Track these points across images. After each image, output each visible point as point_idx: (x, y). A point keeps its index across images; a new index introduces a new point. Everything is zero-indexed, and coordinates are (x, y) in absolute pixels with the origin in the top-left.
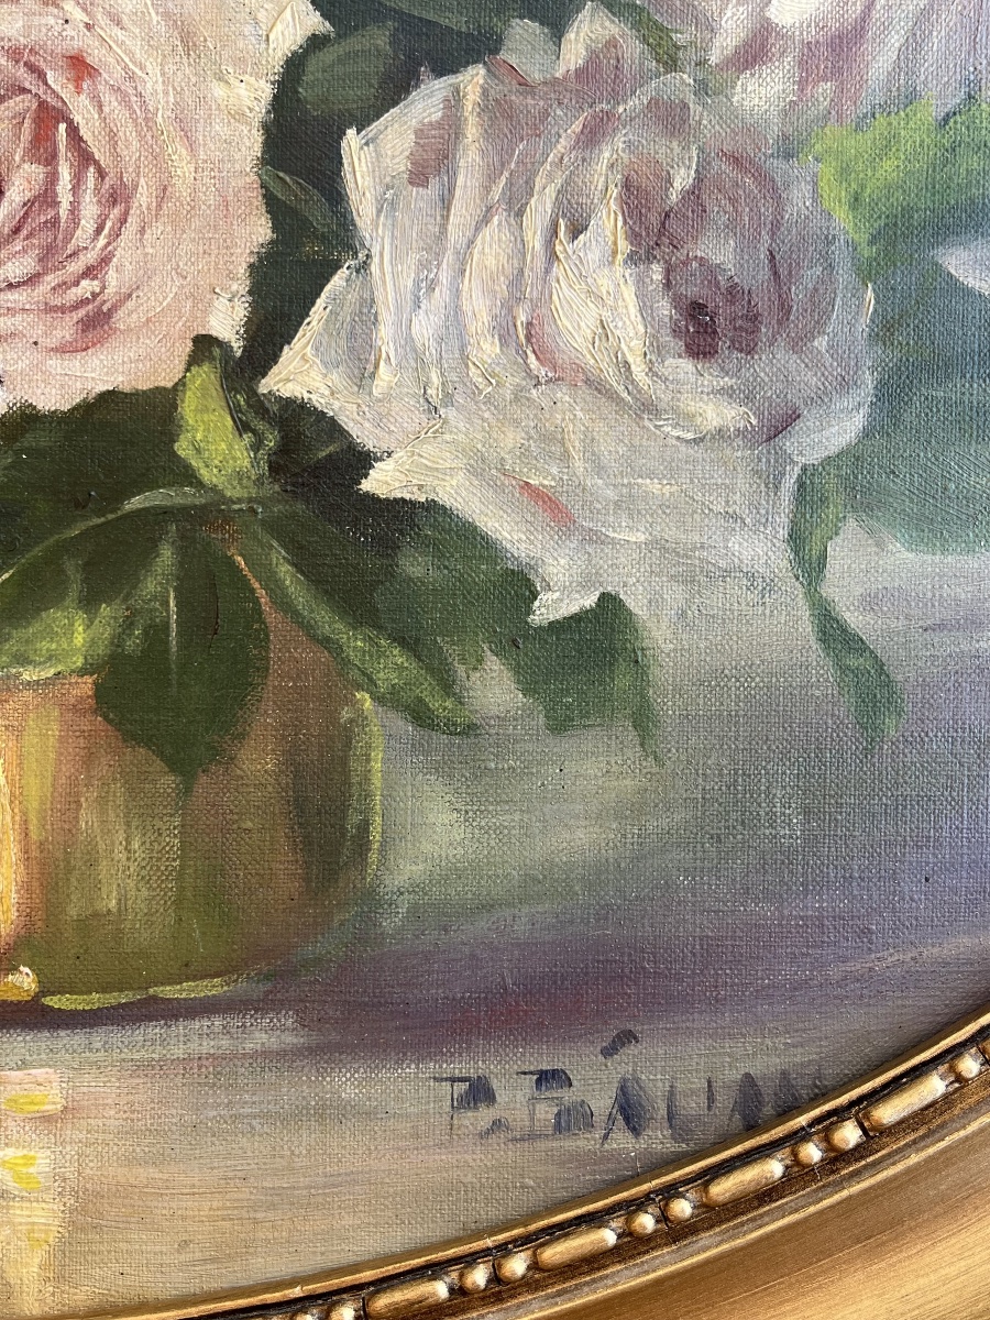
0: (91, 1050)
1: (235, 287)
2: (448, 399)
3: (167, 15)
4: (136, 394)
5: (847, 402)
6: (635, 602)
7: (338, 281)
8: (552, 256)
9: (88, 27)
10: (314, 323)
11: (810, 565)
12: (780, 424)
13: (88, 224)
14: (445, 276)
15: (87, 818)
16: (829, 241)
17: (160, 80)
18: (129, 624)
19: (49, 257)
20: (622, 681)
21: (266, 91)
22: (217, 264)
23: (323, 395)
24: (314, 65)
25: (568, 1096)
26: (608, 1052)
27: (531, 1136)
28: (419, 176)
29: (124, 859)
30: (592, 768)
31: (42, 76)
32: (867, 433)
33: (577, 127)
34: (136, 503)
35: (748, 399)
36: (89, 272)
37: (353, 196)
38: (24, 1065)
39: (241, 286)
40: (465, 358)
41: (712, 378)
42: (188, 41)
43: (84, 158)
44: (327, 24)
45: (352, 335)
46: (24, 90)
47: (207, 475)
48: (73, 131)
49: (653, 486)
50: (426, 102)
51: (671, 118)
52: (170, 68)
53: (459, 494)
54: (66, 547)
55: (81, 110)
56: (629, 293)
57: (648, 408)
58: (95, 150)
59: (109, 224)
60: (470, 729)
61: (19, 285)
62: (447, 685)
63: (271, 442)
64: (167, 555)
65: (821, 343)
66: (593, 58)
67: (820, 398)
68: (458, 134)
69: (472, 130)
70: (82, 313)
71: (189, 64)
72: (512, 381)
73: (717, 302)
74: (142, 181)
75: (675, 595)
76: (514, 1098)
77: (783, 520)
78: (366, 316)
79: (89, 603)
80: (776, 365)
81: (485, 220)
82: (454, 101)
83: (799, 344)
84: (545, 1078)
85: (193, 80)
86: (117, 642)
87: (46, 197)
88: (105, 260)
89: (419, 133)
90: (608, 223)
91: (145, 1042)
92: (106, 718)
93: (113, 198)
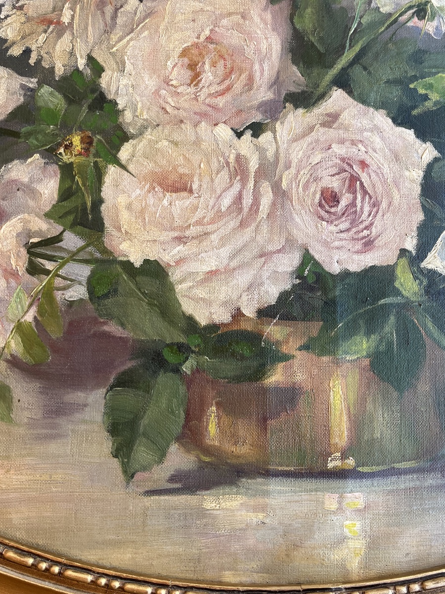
0: (373, 486)
1: (413, 234)
3: (390, 150)
4: (382, 267)
9: (366, 152)
10: (438, 246)
13: (366, 213)
15: (369, 406)
17: (388, 169)
18: (381, 340)
19: (353, 223)
21: (422, 174)
22: (407, 227)
23: (441, 269)
24: (436, 166)
29: (382, 420)
31: (352, 167)
36: (366, 228)
38: (351, 492)
39: (415, 234)
42: (397, 158)
43: (365, 192)
44: (439, 154)
46: (346, 171)
47: (404, 292)
48: (362, 184)
52: (391, 166)
54: (361, 315)
55: (364, 177)
58: (368, 190)
59: (373, 213)
61: (344, 231)
63: (425, 282)
64: (392, 319)
70: (364, 241)
71: (397, 165)
74: (384, 200)
79: (368, 334)
85: (399, 170)
86: (377, 347)
87: (353, 204)
88: (371, 224)
91: (390, 483)
92: (374, 372)
93: (374, 205)
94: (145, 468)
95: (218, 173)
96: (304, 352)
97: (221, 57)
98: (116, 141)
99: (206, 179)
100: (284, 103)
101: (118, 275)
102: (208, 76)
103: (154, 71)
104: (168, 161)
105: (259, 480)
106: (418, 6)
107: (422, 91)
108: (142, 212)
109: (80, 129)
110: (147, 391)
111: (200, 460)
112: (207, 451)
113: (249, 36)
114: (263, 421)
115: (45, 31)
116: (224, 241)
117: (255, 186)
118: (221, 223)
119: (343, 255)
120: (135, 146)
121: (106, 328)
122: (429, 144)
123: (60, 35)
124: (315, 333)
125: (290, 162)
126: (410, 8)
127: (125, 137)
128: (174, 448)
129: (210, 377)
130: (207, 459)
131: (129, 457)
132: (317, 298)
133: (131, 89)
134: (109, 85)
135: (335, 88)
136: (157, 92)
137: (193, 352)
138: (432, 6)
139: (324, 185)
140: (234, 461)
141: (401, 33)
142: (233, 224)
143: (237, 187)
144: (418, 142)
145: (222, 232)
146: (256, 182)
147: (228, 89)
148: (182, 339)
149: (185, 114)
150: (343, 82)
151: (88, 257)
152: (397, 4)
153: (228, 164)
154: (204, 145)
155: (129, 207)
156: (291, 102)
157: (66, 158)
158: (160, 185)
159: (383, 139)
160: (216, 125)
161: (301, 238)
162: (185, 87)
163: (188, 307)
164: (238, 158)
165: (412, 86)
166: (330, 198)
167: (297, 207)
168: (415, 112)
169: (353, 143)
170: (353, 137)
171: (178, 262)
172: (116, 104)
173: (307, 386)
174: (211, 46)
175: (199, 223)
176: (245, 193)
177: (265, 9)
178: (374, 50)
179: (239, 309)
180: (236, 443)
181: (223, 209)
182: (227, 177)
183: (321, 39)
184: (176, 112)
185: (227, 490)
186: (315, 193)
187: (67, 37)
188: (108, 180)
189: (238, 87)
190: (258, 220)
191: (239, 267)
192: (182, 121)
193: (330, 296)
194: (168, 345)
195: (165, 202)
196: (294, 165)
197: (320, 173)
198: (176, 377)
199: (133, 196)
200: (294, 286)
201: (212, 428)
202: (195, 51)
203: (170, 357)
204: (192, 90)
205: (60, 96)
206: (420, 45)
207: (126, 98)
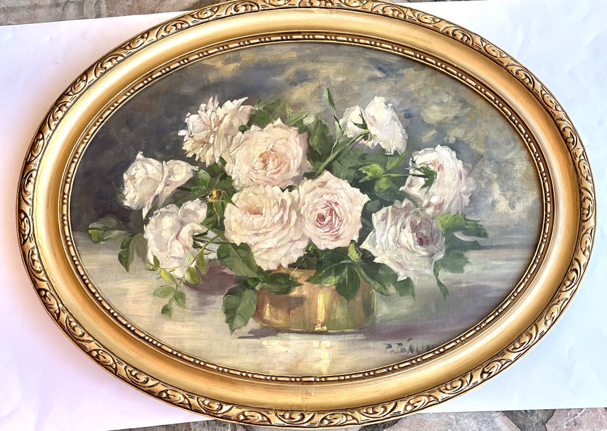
0: (334, 338)
2: (386, 250)
3: (348, 197)
4: (343, 247)
5: (441, 252)
6: (412, 278)
7: (371, 233)
8: (401, 231)
9: (338, 198)
10: (368, 239)
11: (437, 275)
12: (432, 255)
13: (337, 224)
14: (386, 233)
15: (334, 306)
16: (439, 231)
17: (347, 206)
18: (341, 279)
19: (331, 229)
20: (410, 289)
21: (362, 208)
22: (354, 230)
23: (369, 248)
24: (368, 205)
25: (402, 347)
26: (408, 341)
27: (397, 353)
28: (382, 220)
29: (339, 311)
30: (406, 301)
31: (331, 205)
32: (444, 257)
33: (404, 214)
34: (342, 262)
35: (428, 251)
36: (337, 231)
37: (373, 222)
38: (325, 340)
39: (358, 234)
40: (388, 244)
41: (423, 249)
42: (351, 201)
43: (336, 215)
44: (370, 199)
45: (373, 241)
46: (329, 206)
47: (352, 258)
48: (335, 212)
49: (415, 263)
50: (384, 210)
51: (417, 214)
52: (349, 204)
53: (387, 263)
54: (332, 268)
55: (336, 209)
56: (411, 236)
57: (414, 252)
58: (338, 215)
59: (340, 224)
60: (389, 295)
61: (327, 232)
62: (385, 289)
63: (361, 254)
64: (346, 269)
65: (438, 244)
66: (406, 205)
67: (438, 252)
68: (388, 215)
69: (390, 214)
70: (335, 236)
71: (351, 204)
72: (395, 248)
73: (423, 238)
74: (344, 219)
75: (418, 278)
76: (395, 347)
77: (433, 268)
78: (375, 238)
79: (335, 275)
80: (431, 247)
81: (392, 226)
82: (387, 210)
83: (435, 244)
84: (399, 344)
85: (352, 206)
86: (339, 281)
87: (331, 220)
88: (339, 229)
89: (383, 214)
90: (408, 227)
91: (342, 337)
92: (337, 292)
93: (340, 221)
94: (239, 328)
95: (273, 207)
96: (308, 283)
97: (277, 157)
98: (231, 193)
99: (268, 209)
100: (303, 177)
101: (230, 249)
102: (271, 165)
103: (247, 163)
104: (252, 201)
105: (286, 334)
106: (365, 134)
107: (364, 172)
108: (241, 223)
109: (217, 188)
110: (241, 296)
111: (262, 325)
112: (264, 321)
113: (289, 148)
114: (289, 311)
115: (202, 147)
116: (275, 235)
117: (289, 212)
118: (274, 228)
119: (326, 242)
120: (239, 195)
121: (224, 271)
122: (366, 195)
123: (208, 148)
124: (312, 274)
125: (305, 203)
126: (361, 135)
127: (235, 192)
128: (251, 320)
129: (267, 292)
130: (265, 325)
131: (232, 323)
132: (314, 260)
133: (238, 171)
134: (228, 170)
135: (326, 171)
136: (249, 173)
137: (260, 281)
138: (371, 134)
139: (319, 212)
140: (276, 326)
141: (357, 147)
142: (279, 228)
143: (281, 212)
144: (361, 194)
145: (274, 232)
146: (289, 211)
147: (279, 171)
148: (256, 276)
149: (260, 182)
150: (329, 168)
151: (218, 241)
152: (355, 134)
153: (278, 203)
154: (268, 195)
155: (235, 221)
156: (306, 177)
157: (210, 200)
158: (249, 211)
159: (345, 192)
160: (273, 186)
161: (308, 235)
162: (261, 170)
163: (259, 263)
164: (282, 200)
165: (360, 170)
166: (321, 218)
167: (307, 221)
168: (360, 181)
169: (332, 194)
170: (332, 192)
171: (255, 244)
172: (232, 177)
173: (308, 297)
174: (273, 153)
175: (265, 227)
176: (285, 215)
177: (297, 136)
178: (344, 154)
179: (280, 264)
180: (277, 319)
181: (275, 222)
182: (277, 208)
183: (320, 150)
184: (256, 181)
185: (273, 337)
186: (315, 215)
187: (211, 149)
188: (227, 209)
189: (283, 170)
190: (290, 226)
191: (281, 246)
192: (259, 185)
193: (320, 259)
194: (250, 278)
195: (251, 219)
196: (306, 204)
197: (318, 207)
198: (253, 291)
199: (238, 216)
200: (304, 255)
201: (267, 313)
202: (266, 155)
203: (251, 283)
204: (264, 171)
205: (208, 174)
206: (365, 152)
207: (235, 175)
